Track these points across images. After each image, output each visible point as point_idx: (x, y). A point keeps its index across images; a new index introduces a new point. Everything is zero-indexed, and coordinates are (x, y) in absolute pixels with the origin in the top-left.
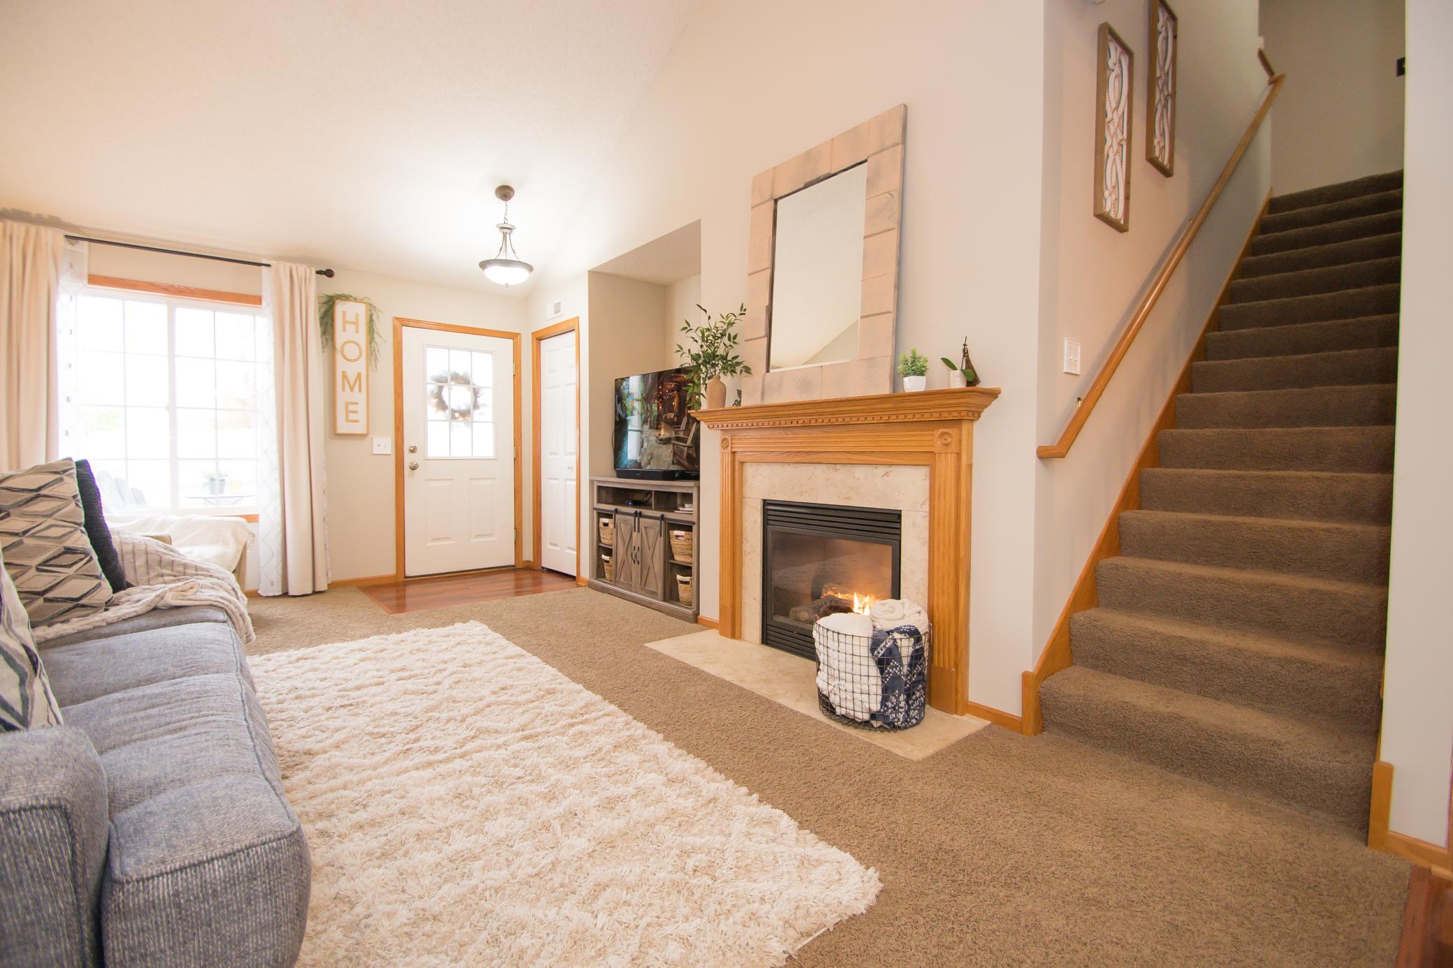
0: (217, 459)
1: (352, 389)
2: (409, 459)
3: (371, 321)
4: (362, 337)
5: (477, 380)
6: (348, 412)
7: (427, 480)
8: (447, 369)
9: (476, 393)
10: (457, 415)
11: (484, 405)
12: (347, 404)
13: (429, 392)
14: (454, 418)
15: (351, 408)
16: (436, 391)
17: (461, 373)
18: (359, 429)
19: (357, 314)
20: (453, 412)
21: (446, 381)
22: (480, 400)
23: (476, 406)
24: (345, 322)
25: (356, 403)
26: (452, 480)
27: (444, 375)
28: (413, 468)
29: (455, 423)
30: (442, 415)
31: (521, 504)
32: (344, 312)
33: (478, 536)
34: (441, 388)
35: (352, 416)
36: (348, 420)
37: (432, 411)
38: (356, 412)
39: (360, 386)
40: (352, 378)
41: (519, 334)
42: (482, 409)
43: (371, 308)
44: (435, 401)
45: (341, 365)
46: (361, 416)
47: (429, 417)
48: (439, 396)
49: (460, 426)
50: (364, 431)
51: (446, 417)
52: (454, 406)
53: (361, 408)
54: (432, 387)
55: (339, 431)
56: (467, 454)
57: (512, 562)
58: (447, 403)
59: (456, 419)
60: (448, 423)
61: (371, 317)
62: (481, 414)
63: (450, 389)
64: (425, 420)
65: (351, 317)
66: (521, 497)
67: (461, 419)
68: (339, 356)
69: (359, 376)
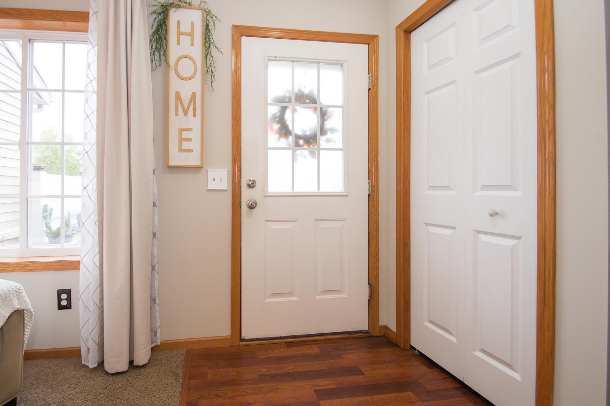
0: (63, 197)
1: (186, 113)
2: (247, 195)
3: (207, 30)
4: (197, 52)
5: (324, 100)
6: (181, 140)
7: (267, 221)
8: (290, 89)
9: (323, 115)
10: (301, 142)
11: (332, 130)
12: (181, 130)
13: (270, 115)
14: (297, 145)
15: (185, 135)
16: (278, 114)
17: (306, 91)
18: (193, 160)
19: (192, 23)
20: (297, 137)
21: (290, 102)
22: (328, 125)
23: (323, 132)
24: (180, 34)
25: (190, 130)
26: (295, 221)
27: (288, 95)
28: (252, 207)
29: (298, 152)
30: (283, 142)
31: (378, 253)
32: (179, 22)
33: (324, 292)
34: (283, 110)
35: (185, 145)
36: (181, 150)
37: (273, 138)
38: (189, 140)
39: (194, 109)
40: (186, 98)
41: (376, 37)
42: (329, 135)
43: (208, 16)
44: (276, 127)
45: (175, 85)
46: (195, 145)
47: (270, 145)
48: (281, 120)
49: (303, 154)
50: (198, 163)
51: (289, 145)
52: (298, 131)
53: (195, 135)
54: (273, 110)
55: (172, 163)
56: (312, 188)
57: (365, 327)
58: (291, 128)
59: (300, 146)
60: (290, 152)
61: (207, 25)
62: (329, 141)
63: (294, 111)
64: (266, 148)
65: (185, 28)
66: (377, 243)
67: (305, 147)
68: (172, 75)
69: (193, 97)
